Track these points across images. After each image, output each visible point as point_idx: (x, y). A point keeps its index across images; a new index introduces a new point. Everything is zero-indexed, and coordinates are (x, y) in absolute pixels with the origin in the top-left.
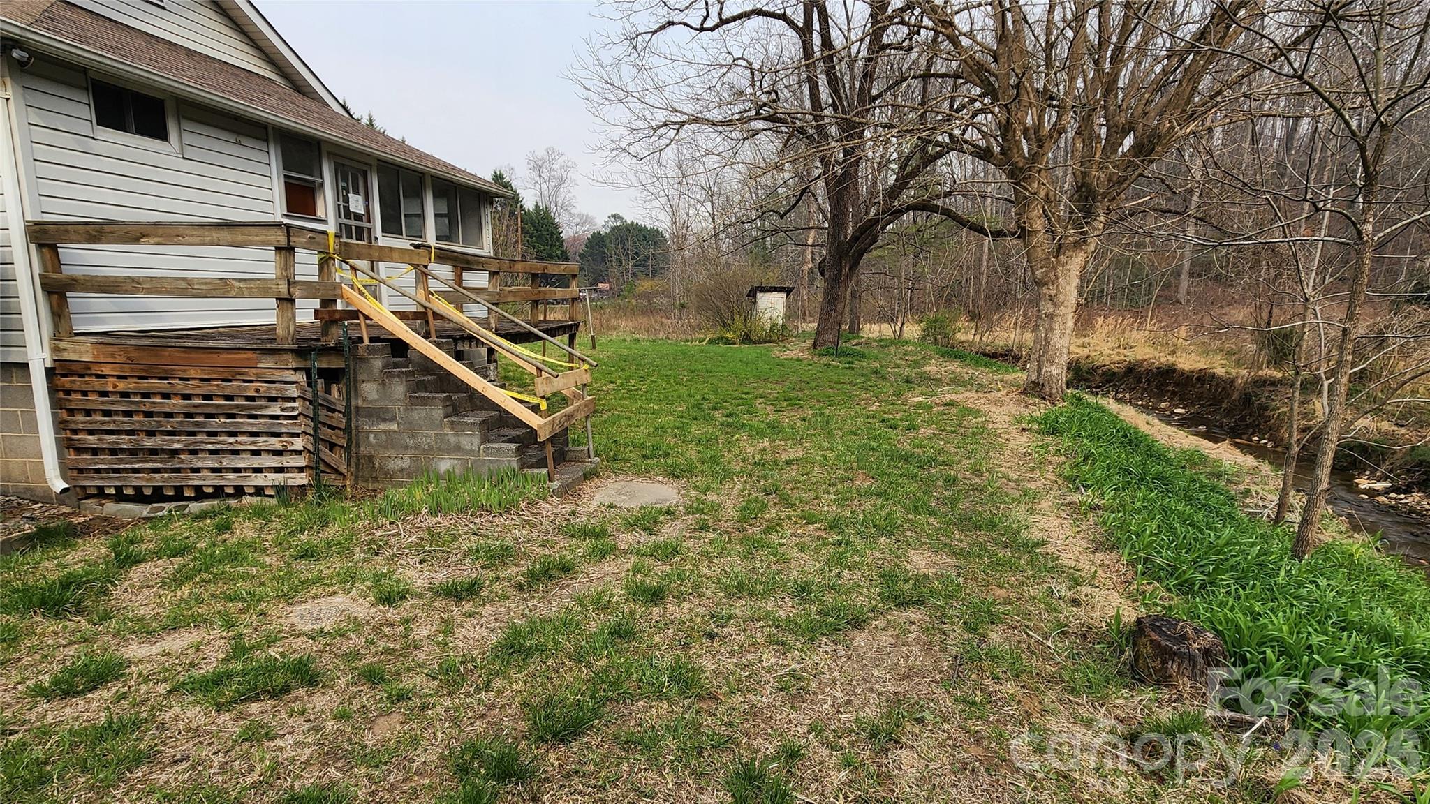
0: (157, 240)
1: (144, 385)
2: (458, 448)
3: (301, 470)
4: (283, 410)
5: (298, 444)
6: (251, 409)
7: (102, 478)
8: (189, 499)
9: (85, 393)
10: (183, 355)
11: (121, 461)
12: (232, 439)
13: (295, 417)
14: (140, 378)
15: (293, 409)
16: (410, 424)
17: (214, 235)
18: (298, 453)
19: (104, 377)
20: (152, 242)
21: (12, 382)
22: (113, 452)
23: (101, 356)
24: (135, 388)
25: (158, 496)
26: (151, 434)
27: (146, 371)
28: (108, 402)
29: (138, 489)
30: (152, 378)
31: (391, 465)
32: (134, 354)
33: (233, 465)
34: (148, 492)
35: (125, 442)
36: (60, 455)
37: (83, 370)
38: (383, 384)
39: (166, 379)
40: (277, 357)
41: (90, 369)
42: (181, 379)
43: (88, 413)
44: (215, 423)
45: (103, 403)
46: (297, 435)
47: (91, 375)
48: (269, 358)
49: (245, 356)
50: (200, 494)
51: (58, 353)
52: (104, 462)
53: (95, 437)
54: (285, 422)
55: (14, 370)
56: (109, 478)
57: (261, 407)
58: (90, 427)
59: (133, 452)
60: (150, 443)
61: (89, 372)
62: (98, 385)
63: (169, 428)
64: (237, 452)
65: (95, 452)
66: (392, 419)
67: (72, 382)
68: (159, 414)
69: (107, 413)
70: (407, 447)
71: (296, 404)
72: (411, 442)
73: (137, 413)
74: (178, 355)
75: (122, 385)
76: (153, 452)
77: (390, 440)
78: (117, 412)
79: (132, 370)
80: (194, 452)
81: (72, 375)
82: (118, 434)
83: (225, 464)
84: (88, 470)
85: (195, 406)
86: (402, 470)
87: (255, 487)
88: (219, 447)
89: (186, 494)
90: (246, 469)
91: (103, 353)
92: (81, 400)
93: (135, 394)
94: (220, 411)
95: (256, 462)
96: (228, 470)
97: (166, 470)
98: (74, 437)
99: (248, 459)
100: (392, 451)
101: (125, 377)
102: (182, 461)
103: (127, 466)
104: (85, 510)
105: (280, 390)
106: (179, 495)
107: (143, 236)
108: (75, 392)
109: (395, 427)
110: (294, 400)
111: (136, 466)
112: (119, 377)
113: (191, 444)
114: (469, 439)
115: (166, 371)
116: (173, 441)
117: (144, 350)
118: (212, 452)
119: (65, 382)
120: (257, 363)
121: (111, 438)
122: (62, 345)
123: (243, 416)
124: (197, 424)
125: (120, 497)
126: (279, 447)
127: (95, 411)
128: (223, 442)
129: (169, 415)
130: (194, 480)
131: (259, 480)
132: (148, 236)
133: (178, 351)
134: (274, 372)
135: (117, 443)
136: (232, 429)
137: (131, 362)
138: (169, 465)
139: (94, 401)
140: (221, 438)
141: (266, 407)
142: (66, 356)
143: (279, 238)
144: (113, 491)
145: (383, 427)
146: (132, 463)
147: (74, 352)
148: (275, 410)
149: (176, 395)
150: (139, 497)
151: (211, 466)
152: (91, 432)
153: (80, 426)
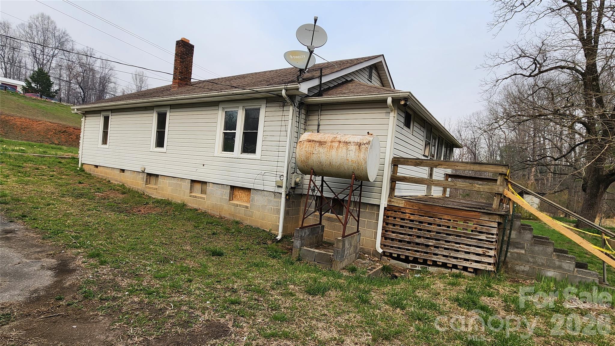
0: (445, 167)
1: (422, 219)
2: (560, 267)
3: (489, 264)
4: (487, 238)
5: (492, 253)
6: (471, 235)
7: (394, 250)
8: (429, 265)
9: (395, 218)
10: (444, 210)
11: (404, 245)
12: (458, 245)
13: (492, 242)
14: (420, 215)
15: (493, 238)
16: (533, 252)
17: (472, 167)
18: (490, 257)
19: (405, 213)
20: (443, 167)
21: (366, 210)
22: (400, 241)
23: (408, 206)
24: (418, 219)
25: (415, 261)
26: (419, 237)
27: (425, 214)
28: (405, 223)
29: (407, 257)
30: (426, 216)
31: (518, 268)
32: (422, 207)
33: (455, 256)
34: (411, 259)
35: (407, 238)
36: (382, 239)
37: (398, 209)
38: (520, 232)
39: (432, 218)
40: (490, 216)
41: (401, 210)
42: (438, 219)
43: (394, 225)
44: (450, 238)
45: (402, 222)
46: (491, 249)
47: (399, 212)
48: (486, 216)
49: (475, 214)
50: (435, 264)
51: (390, 202)
52: (396, 244)
53: (395, 235)
54: (487, 243)
55: (368, 206)
56: (397, 251)
57: (476, 235)
58: (394, 230)
59: (409, 242)
60: (418, 240)
61: (400, 211)
62: (402, 216)
63: (429, 236)
64: (458, 251)
65: (393, 240)
66: (523, 248)
67: (391, 213)
68: (424, 230)
69: (402, 226)
70: (528, 262)
71: (495, 237)
72: (531, 260)
73: (415, 228)
74: (442, 209)
75: (412, 218)
76: (418, 244)
77: (520, 257)
78: (406, 227)
79: (418, 212)
80: (437, 247)
81: (392, 211)
82: (405, 235)
83: (451, 255)
84: (388, 246)
85: (444, 230)
86: (523, 271)
87: (463, 266)
88: (450, 247)
89: (428, 263)
90: (461, 259)
91: (409, 205)
92: (393, 220)
93: (416, 221)
94: (455, 234)
95: (467, 256)
96: (451, 257)
97: (422, 252)
98: (386, 233)
99: (464, 255)
100: (519, 262)
101: (414, 215)
102: (431, 250)
103: (406, 247)
104: (383, 260)
105: (488, 230)
106: (425, 262)
107: (439, 165)
108: (391, 217)
109: (523, 252)
110: (493, 234)
111: (410, 248)
112: (411, 214)
113: (437, 244)
114: (568, 265)
115: (434, 215)
116: (430, 242)
117: (427, 206)
118: (445, 249)
119: (389, 213)
120: (480, 218)
121: (402, 236)
122: (392, 200)
123: (464, 237)
124: (442, 237)
125: (398, 258)
126: (481, 253)
127: (397, 225)
128: (453, 246)
129: (430, 231)
130: (435, 258)
131: (467, 264)
132: (441, 165)
133: (442, 208)
134: (487, 222)
135: (404, 238)
136: (459, 241)
137: (420, 210)
138: (425, 250)
139: (398, 221)
140: (453, 244)
141: (479, 235)
142: (393, 204)
143: (503, 170)
144: (396, 255)
145: (516, 250)
146: (408, 247)
147: (397, 203)
148: (483, 237)
149: (435, 224)
150: (406, 260)
151: (445, 254)
152: (393, 232)
153: (390, 230)
